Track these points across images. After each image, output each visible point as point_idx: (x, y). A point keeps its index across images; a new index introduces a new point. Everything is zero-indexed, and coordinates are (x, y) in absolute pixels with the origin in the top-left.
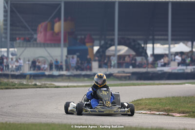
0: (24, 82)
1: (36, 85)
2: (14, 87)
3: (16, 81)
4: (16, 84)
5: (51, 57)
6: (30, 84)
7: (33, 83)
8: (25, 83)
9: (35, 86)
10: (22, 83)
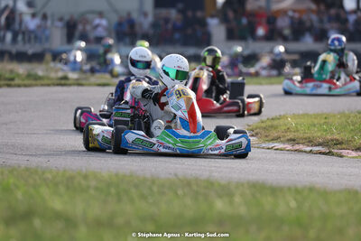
0: (40, 70)
1: (65, 78)
2: (12, 83)
3: (21, 69)
4: (18, 75)
5: (116, 11)
6: (53, 75)
7: (60, 74)
8: (40, 73)
9: (63, 82)
10: (33, 72)
